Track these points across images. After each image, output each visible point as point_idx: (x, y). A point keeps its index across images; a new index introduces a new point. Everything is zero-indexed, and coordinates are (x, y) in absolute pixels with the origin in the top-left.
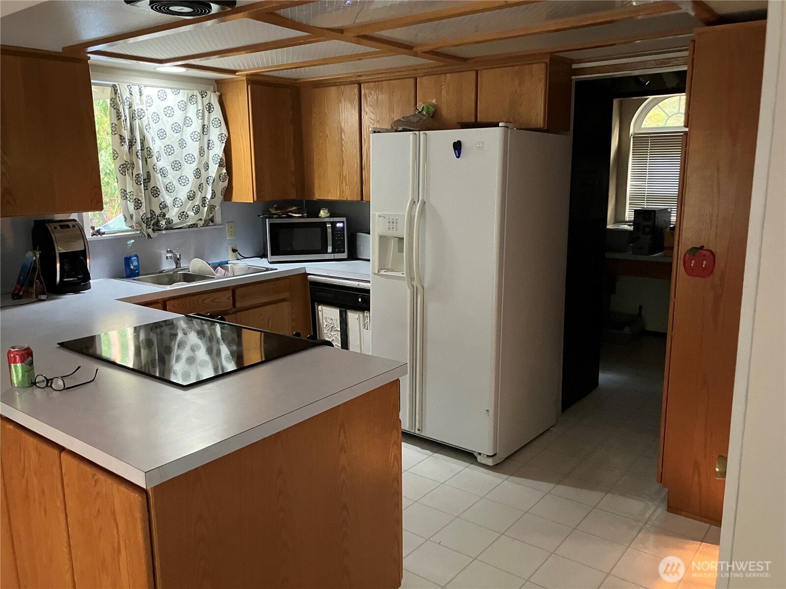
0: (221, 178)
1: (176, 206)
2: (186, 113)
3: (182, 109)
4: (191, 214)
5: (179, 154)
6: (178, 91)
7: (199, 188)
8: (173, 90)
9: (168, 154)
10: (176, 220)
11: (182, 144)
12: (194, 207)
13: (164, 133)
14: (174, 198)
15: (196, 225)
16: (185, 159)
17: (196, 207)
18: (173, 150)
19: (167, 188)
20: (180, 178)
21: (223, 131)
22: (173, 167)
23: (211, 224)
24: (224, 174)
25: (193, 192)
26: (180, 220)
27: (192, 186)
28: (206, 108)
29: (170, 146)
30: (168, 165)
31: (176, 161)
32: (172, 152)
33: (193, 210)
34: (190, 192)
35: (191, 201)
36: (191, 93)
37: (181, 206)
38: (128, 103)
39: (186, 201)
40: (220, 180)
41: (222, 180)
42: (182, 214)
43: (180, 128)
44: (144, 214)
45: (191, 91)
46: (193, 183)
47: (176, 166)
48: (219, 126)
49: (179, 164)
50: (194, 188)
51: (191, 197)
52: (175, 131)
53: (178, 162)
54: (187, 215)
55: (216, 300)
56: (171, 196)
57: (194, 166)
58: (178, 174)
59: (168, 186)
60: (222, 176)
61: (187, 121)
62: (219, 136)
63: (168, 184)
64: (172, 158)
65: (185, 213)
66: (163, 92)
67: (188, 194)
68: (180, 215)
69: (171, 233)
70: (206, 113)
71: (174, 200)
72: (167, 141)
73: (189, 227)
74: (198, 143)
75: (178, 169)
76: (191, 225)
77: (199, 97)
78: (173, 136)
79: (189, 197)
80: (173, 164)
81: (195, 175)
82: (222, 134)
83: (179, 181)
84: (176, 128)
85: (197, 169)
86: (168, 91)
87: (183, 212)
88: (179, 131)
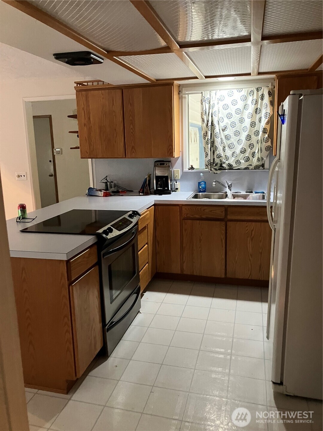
0: (264, 140)
1: (234, 157)
2: (246, 102)
3: (243, 100)
4: (242, 161)
5: (238, 127)
6: (242, 90)
7: (249, 147)
8: (238, 90)
9: (232, 127)
10: (234, 165)
11: (242, 121)
12: (245, 157)
13: (231, 115)
14: (233, 152)
15: (248, 168)
16: (243, 129)
17: (246, 157)
18: (236, 124)
19: (229, 146)
20: (239, 140)
21: (268, 110)
22: (235, 134)
23: (261, 168)
24: (266, 138)
25: (244, 149)
26: (236, 164)
27: (243, 146)
28: (260, 97)
29: (234, 122)
30: (232, 133)
31: (237, 131)
32: (235, 125)
33: (244, 159)
34: (242, 149)
35: (243, 154)
36: (250, 90)
37: (236, 156)
38: (208, 101)
39: (239, 154)
40: (264, 141)
41: (265, 142)
42: (237, 161)
43: (241, 111)
44: (209, 160)
45: (250, 89)
46: (244, 143)
47: (237, 133)
48: (266, 108)
49: (239, 133)
50: (245, 146)
51: (243, 151)
52: (237, 114)
53: (238, 131)
54: (240, 162)
55: (212, 211)
56: (231, 151)
57: (246, 134)
58: (238, 138)
59: (229, 145)
60: (265, 139)
61: (245, 107)
62: (265, 114)
63: (230, 144)
64: (234, 129)
65: (239, 161)
66: (231, 92)
67: (241, 150)
68: (236, 162)
69: (232, 172)
70: (260, 100)
71: (233, 153)
72: (232, 120)
73: (244, 169)
74: (250, 119)
75: (238, 135)
76: (245, 168)
77: (255, 91)
78: (236, 116)
79: (241, 151)
80: (235, 133)
81: (246, 139)
82: (267, 113)
83: (238, 142)
84: (238, 112)
85: (248, 135)
86: (235, 91)
87: (238, 160)
88: (240, 113)
